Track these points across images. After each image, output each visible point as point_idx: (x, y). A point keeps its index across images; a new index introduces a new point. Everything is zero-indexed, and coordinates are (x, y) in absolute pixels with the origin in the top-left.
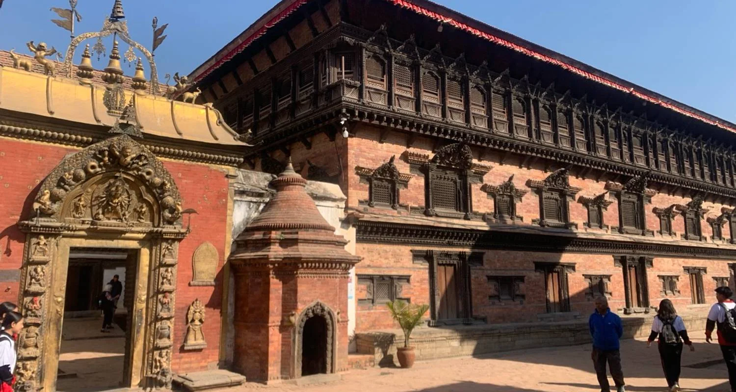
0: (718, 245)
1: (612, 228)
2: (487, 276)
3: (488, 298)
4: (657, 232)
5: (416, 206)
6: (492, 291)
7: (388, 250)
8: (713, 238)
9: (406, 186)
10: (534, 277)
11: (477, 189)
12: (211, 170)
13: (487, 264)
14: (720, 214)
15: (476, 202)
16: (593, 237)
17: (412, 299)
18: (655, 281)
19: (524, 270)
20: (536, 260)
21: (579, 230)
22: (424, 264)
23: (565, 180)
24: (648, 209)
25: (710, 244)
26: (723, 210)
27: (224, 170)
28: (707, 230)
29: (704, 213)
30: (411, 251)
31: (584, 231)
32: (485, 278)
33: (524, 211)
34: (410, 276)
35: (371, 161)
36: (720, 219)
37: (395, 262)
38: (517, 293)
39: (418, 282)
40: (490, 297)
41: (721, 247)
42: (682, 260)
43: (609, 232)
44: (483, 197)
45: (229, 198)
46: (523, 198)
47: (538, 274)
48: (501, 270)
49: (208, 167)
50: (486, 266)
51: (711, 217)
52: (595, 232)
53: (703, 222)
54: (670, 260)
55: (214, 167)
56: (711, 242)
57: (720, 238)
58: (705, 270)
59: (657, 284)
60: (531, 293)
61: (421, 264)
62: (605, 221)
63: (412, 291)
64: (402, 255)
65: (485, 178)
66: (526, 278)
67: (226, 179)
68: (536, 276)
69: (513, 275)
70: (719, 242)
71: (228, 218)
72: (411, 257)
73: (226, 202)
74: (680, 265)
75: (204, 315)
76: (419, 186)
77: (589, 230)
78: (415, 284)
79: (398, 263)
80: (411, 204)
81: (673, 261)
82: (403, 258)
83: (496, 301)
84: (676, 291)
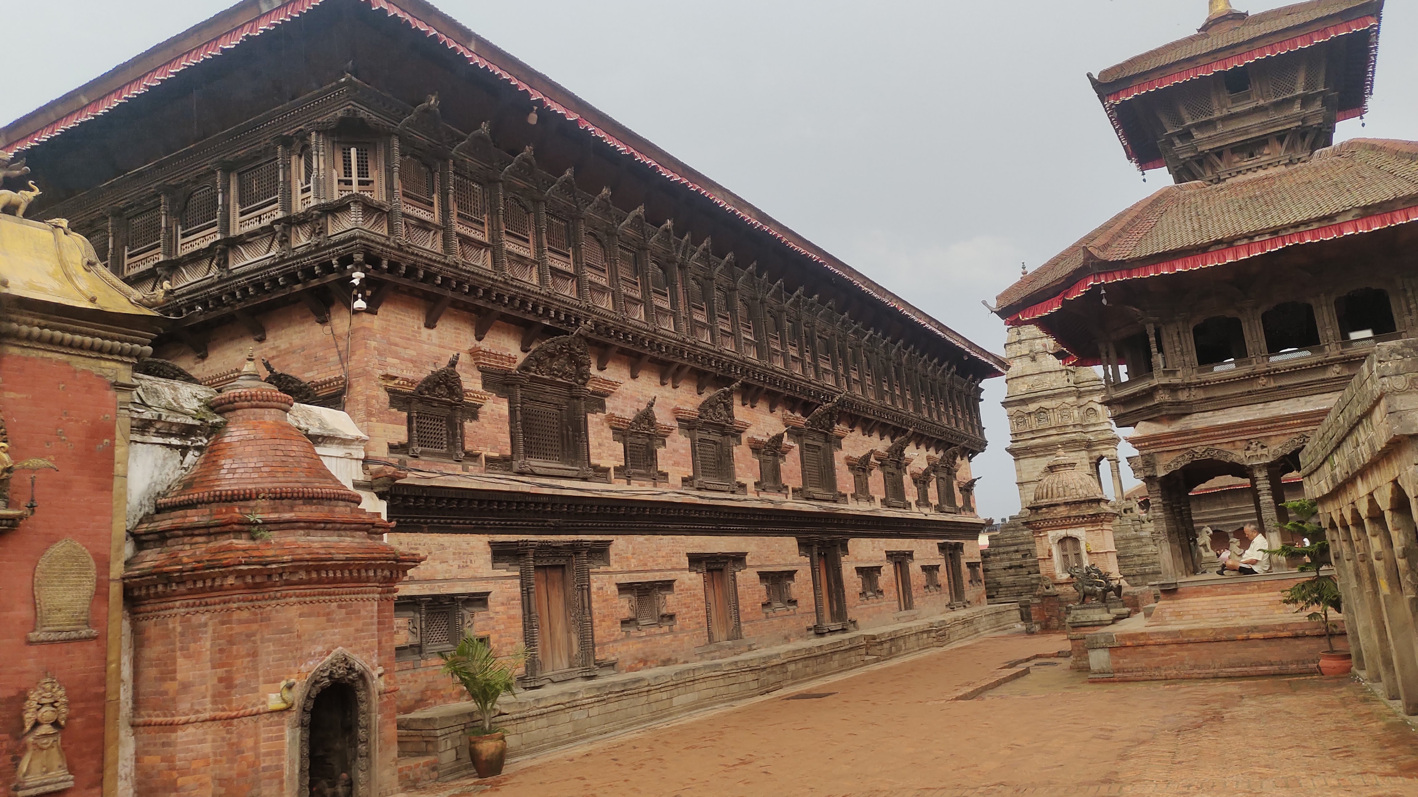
0: (926, 515)
1: (794, 491)
2: (618, 585)
3: (619, 625)
4: (852, 495)
5: (497, 455)
6: (626, 612)
7: (447, 544)
8: (917, 504)
9: (475, 417)
10: (688, 582)
11: (597, 423)
12: (75, 371)
13: (616, 562)
14: (925, 466)
15: (595, 447)
16: (770, 506)
17: (494, 637)
18: (852, 577)
19: (673, 569)
20: (690, 551)
21: (750, 496)
22: (512, 568)
23: (728, 407)
24: (839, 458)
25: (916, 513)
26: (928, 458)
27: (105, 371)
28: (911, 494)
29: (907, 465)
30: (489, 542)
31: (755, 496)
32: (615, 588)
33: (671, 462)
34: (488, 594)
35: (411, 365)
36: (926, 473)
37: (459, 566)
38: (664, 611)
39: (503, 604)
40: (624, 623)
41: (929, 518)
42: (884, 540)
43: (790, 496)
44: (606, 438)
45: (118, 434)
46: (668, 441)
47: (694, 575)
48: (638, 571)
49: (68, 363)
50: (615, 566)
51: (916, 470)
52: (771, 497)
53: (907, 479)
54: (868, 541)
55: (81, 363)
56: (917, 510)
57: (928, 505)
58: (910, 555)
59: (855, 582)
60: (684, 610)
61: (508, 570)
62: (784, 480)
63: (491, 623)
64: (472, 554)
65: (608, 402)
66: (676, 584)
67: (111, 393)
68: (690, 579)
69: (657, 579)
70: (926, 510)
71: (117, 483)
72: (489, 556)
73: (112, 446)
74: (882, 550)
75: (64, 710)
76: (500, 416)
77: (763, 495)
78: (498, 609)
79: (466, 569)
80: (487, 452)
81: (873, 543)
82: (472, 557)
83: (633, 631)
84: (878, 591)
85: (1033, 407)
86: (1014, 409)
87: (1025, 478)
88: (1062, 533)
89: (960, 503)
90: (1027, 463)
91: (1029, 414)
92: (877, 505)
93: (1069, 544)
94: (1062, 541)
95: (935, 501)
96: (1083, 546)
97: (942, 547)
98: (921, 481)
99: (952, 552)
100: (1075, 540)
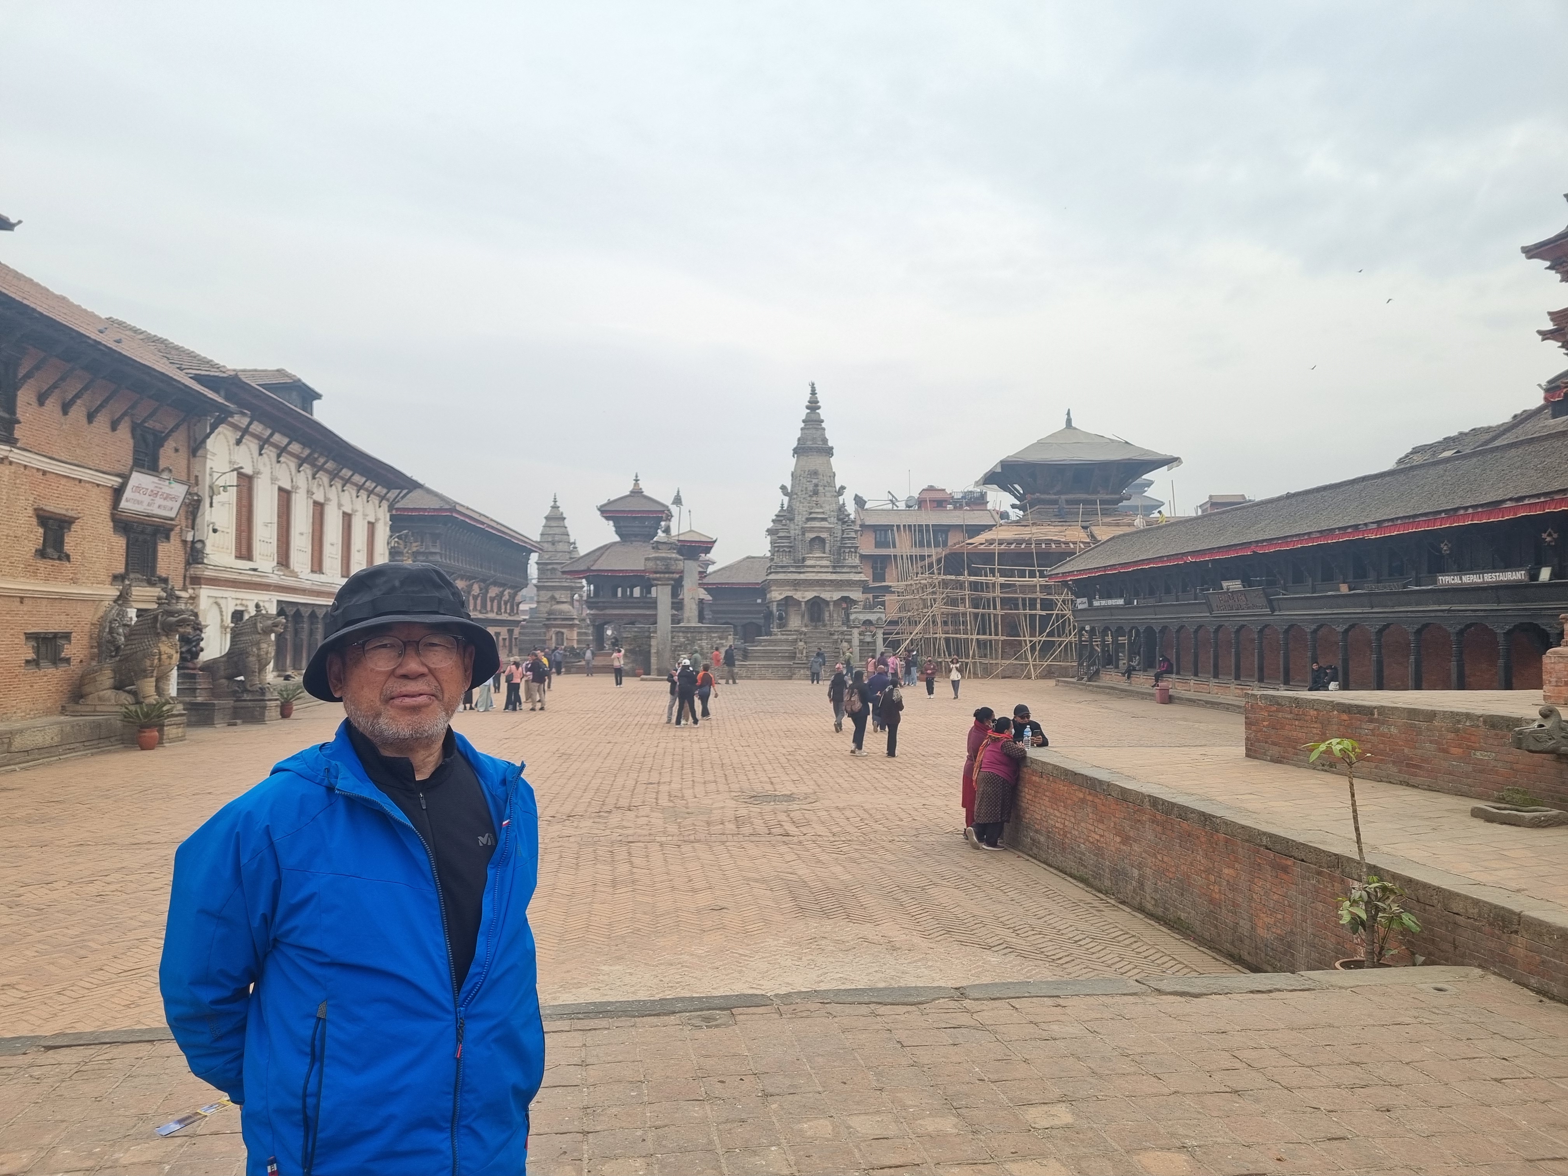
85: (550, 567)
86: (541, 566)
87: (541, 599)
88: (558, 630)
89: (515, 612)
90: (542, 593)
91: (547, 570)
92: (495, 614)
93: (559, 634)
94: (557, 633)
95: (508, 611)
96: (565, 636)
97: (509, 630)
98: (506, 604)
99: (510, 632)
100: (563, 633)
